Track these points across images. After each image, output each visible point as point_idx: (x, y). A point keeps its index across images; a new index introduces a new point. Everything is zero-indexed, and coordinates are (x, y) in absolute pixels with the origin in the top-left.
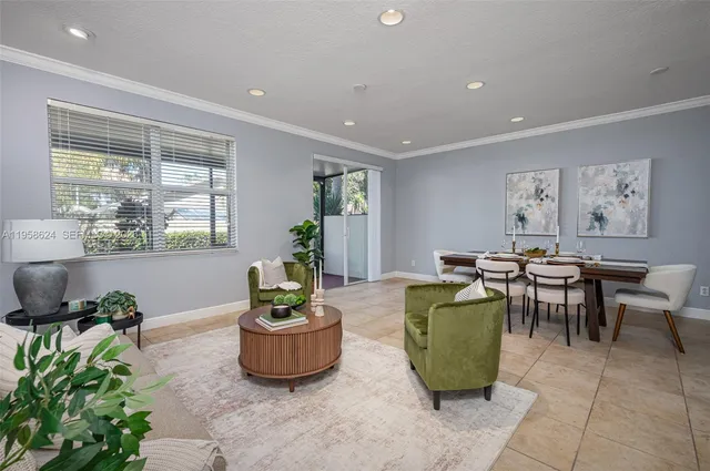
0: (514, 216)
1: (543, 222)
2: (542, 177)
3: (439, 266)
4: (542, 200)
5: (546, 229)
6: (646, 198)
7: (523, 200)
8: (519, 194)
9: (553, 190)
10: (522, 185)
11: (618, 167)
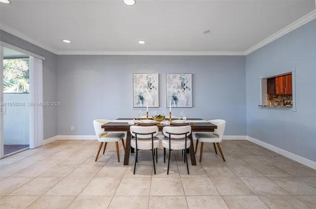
0: (138, 97)
1: (152, 100)
2: (151, 77)
3: (99, 131)
4: (151, 89)
5: (154, 104)
6: (191, 90)
7: (142, 88)
8: (140, 84)
9: (156, 84)
10: (142, 80)
11: (181, 76)
